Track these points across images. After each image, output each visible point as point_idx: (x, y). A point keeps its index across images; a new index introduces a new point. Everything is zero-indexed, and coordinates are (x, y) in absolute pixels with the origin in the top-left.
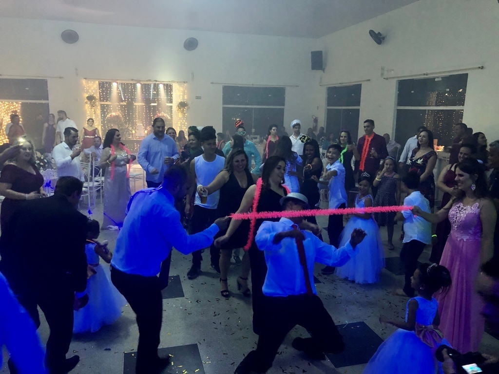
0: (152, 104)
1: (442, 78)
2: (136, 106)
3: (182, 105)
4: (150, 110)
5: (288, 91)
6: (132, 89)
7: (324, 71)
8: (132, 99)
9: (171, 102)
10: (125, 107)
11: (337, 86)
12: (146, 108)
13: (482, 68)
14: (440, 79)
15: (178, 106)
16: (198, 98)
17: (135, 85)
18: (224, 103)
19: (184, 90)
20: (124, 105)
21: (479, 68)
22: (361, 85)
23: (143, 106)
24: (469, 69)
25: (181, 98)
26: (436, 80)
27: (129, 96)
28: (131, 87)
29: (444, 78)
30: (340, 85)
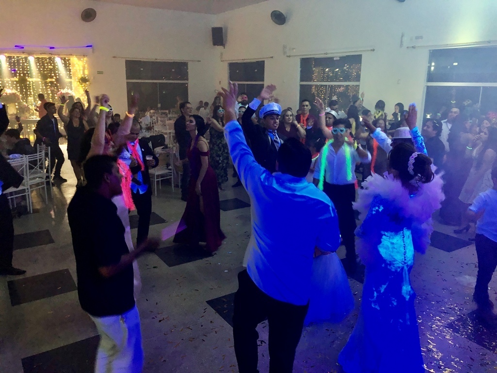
0: (49, 80)
1: (340, 57)
2: (30, 82)
3: (83, 80)
4: (46, 86)
5: (190, 67)
6: (23, 63)
7: (224, 47)
8: (24, 74)
9: (71, 78)
10: (16, 84)
11: (239, 62)
12: (42, 84)
13: (373, 50)
14: (339, 59)
15: (80, 82)
16: (100, 73)
17: (26, 58)
18: (128, 78)
19: (85, 65)
20: (16, 81)
21: (371, 50)
22: (264, 61)
23: (39, 81)
24: (364, 51)
25: (82, 73)
26: (335, 59)
27: (20, 71)
28: (23, 61)
29: (342, 58)
30: (242, 61)
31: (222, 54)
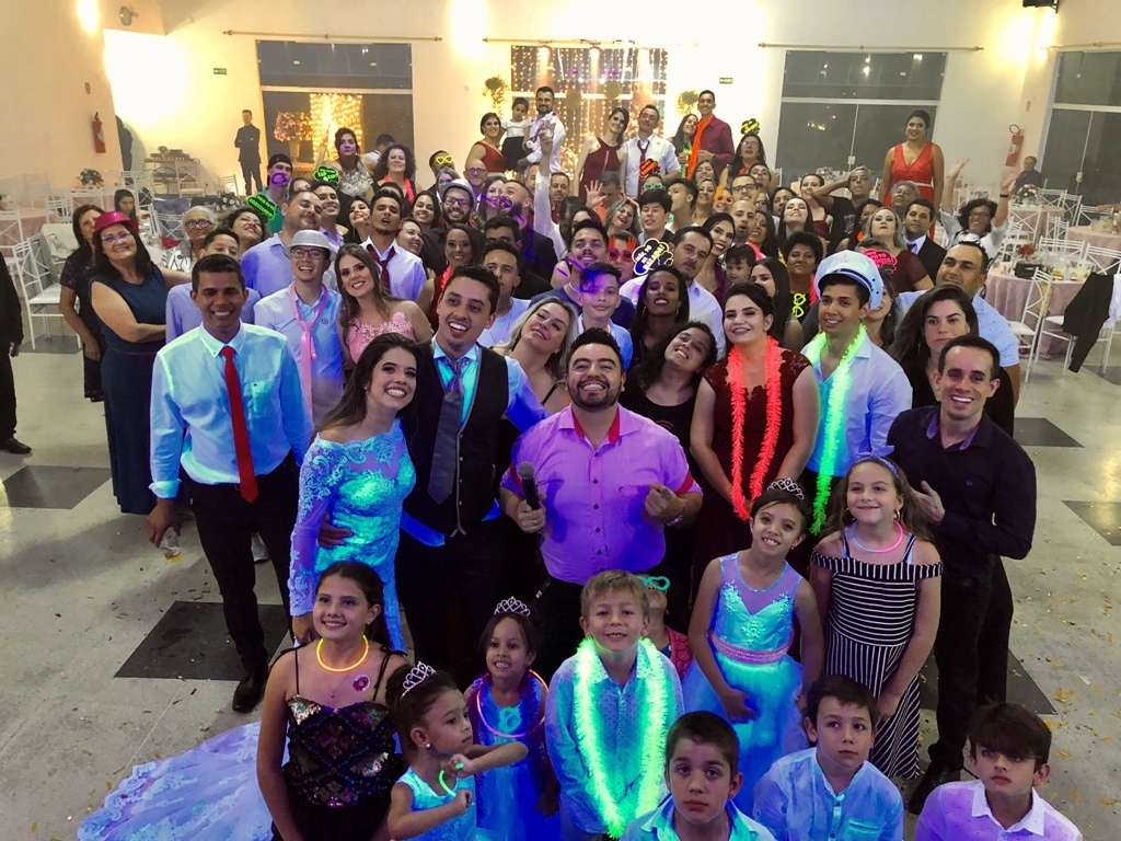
0: (621, 97)
2: (586, 101)
3: (687, 99)
5: (953, 63)
6: (579, 62)
7: (1056, 8)
8: (578, 85)
9: (663, 91)
10: (562, 105)
12: (606, 105)
15: (679, 101)
16: (724, 81)
17: (586, 51)
20: (562, 99)
23: (601, 100)
27: (572, 79)
28: (579, 57)
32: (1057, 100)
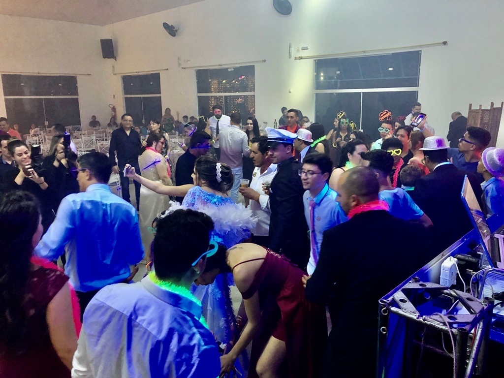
1: (233, 68)
5: (80, 80)
7: (116, 60)
11: (132, 74)
21: (263, 61)
22: (159, 74)
24: (255, 62)
26: (229, 70)
29: (236, 69)
30: (136, 74)
31: (113, 67)
32: (125, 94)
